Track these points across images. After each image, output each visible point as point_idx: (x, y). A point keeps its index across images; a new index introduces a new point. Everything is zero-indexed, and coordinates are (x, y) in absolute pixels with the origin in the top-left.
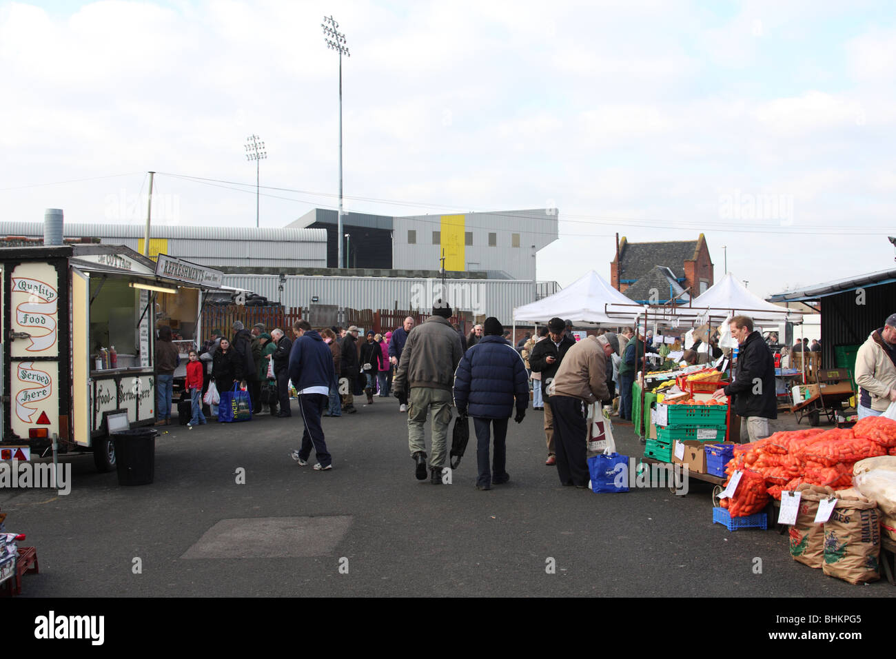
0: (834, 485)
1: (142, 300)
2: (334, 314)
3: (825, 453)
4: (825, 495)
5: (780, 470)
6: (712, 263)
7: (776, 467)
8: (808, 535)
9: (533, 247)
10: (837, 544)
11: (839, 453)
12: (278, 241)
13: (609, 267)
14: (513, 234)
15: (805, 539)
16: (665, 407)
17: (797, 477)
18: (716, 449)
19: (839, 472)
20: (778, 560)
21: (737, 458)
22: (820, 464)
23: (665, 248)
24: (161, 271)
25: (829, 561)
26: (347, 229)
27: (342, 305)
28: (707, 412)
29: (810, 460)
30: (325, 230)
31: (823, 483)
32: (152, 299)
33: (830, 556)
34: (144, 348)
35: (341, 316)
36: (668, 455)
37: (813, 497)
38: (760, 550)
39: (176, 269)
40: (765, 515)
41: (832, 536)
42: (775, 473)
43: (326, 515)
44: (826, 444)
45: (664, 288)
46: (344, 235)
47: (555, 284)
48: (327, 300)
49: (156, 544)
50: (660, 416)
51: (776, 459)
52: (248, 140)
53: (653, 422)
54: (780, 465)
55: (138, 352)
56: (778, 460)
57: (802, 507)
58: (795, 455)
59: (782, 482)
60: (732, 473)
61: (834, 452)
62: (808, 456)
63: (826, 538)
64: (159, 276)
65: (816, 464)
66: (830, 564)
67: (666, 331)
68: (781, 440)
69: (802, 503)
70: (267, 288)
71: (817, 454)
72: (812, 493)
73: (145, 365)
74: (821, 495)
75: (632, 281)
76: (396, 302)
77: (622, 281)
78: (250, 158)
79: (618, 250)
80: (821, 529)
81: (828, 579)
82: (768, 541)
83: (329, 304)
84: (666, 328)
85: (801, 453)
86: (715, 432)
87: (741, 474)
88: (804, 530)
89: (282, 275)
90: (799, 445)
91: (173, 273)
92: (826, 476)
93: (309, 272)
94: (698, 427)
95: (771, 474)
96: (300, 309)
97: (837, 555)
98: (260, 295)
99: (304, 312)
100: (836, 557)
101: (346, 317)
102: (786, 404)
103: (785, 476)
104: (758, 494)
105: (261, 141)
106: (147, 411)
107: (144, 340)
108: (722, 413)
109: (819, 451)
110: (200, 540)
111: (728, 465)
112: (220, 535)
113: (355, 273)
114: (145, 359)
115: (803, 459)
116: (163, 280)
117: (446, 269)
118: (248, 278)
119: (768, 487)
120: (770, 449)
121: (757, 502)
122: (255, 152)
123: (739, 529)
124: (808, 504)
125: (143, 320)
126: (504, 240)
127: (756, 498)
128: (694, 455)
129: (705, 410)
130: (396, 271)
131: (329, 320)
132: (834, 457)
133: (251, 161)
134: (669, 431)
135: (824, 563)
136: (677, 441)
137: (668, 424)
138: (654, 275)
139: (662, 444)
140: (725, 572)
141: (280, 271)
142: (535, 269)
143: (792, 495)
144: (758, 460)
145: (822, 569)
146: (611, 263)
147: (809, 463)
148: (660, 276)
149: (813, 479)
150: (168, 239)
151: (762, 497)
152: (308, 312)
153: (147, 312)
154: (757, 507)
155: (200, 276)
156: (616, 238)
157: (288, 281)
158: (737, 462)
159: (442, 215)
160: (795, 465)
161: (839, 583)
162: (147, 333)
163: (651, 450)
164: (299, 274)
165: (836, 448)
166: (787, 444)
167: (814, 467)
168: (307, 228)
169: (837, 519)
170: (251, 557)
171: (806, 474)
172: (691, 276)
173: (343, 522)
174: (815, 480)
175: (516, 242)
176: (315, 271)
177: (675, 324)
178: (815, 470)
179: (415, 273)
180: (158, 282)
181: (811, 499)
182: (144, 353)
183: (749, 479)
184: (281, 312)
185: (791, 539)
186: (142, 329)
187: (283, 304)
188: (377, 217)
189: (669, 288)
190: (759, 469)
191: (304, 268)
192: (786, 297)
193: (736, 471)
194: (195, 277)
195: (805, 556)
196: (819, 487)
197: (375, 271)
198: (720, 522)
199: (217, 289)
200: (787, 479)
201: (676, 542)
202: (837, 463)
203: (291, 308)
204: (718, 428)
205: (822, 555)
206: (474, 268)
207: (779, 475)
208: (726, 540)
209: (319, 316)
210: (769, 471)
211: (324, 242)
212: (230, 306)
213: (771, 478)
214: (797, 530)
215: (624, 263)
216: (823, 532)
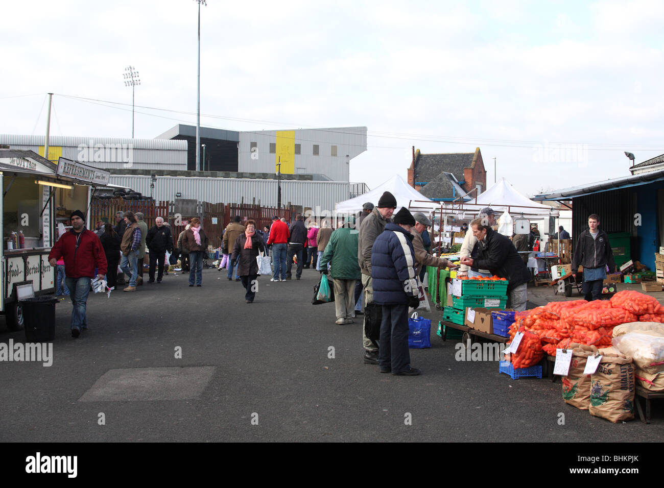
0: (597, 344)
1: (45, 194)
2: (194, 206)
3: (590, 320)
4: (591, 352)
5: (553, 332)
6: (486, 170)
7: (549, 329)
8: (577, 383)
9: (348, 156)
10: (602, 391)
11: (601, 319)
12: (149, 150)
13: (406, 172)
14: (332, 146)
15: (575, 386)
16: (460, 281)
17: (567, 337)
18: (500, 315)
19: (601, 334)
20: (553, 402)
21: (518, 322)
22: (586, 328)
23: (449, 158)
24: (61, 171)
25: (594, 404)
26: (203, 140)
27: (201, 199)
28: (492, 286)
29: (578, 325)
30: (186, 141)
31: (588, 343)
32: (52, 193)
33: (596, 400)
34: (46, 232)
35: (199, 208)
36: (462, 319)
37: (581, 354)
38: (538, 395)
39: (73, 170)
40: (541, 367)
41: (597, 385)
42: (549, 334)
43: (194, 366)
44: (590, 312)
45: (448, 189)
46: (201, 145)
47: (364, 185)
48: (188, 196)
49: (58, 389)
50: (456, 288)
51: (550, 323)
52: (126, 70)
53: (449, 293)
54: (553, 328)
55: (42, 236)
56: (551, 324)
57: (573, 361)
58: (566, 320)
59: (555, 341)
60: (514, 334)
61: (597, 318)
62: (576, 321)
63: (592, 386)
64: (58, 175)
65: (582, 328)
66: (596, 407)
67: (452, 222)
68: (555, 308)
69: (574, 358)
70: (140, 185)
71: (584, 320)
72: (580, 351)
73: (46, 245)
74: (588, 353)
75: (423, 183)
76: (243, 197)
77: (416, 183)
78: (128, 85)
79: (414, 159)
80: (588, 379)
81: (594, 418)
82: (543, 388)
83: (189, 199)
84: (454, 220)
85: (570, 319)
86: (498, 301)
87: (522, 335)
88: (574, 379)
89: (153, 175)
90: (569, 312)
91: (71, 173)
92: (590, 337)
93: (174, 173)
94: (485, 297)
95: (546, 335)
96: (167, 202)
97: (601, 399)
98: (136, 191)
99: (170, 205)
100: (600, 401)
101: (204, 209)
102: (546, 280)
103: (557, 337)
104: (535, 350)
105: (136, 71)
106: (48, 281)
107: (46, 226)
108: (504, 286)
109: (586, 318)
110: (93, 386)
111: (510, 327)
112: (109, 382)
113: (210, 175)
114: (47, 241)
115: (573, 323)
116: (63, 178)
117: (281, 172)
118: (126, 178)
119: (543, 345)
120: (546, 315)
121: (534, 357)
122: (131, 79)
123: (520, 378)
124: (578, 359)
125: (45, 210)
126: (325, 150)
127: (534, 354)
128: (483, 320)
129: (491, 284)
130: (242, 173)
131: (190, 211)
132: (597, 322)
133: (128, 86)
134: (462, 301)
135: (591, 405)
136: (469, 309)
137: (462, 295)
138: (441, 179)
139: (457, 311)
140: (513, 412)
141: (152, 172)
142: (349, 174)
143: (565, 352)
144: (535, 324)
145: (588, 410)
146: (408, 170)
147: (577, 327)
148: (445, 179)
149: (580, 339)
150: (62, 146)
151: (538, 353)
152: (174, 205)
153: (48, 204)
154: (535, 361)
155: (91, 175)
156: (412, 150)
157: (158, 180)
158: (518, 325)
159: (277, 131)
160: (566, 328)
161: (602, 421)
162: (49, 220)
163: (448, 315)
164: (166, 175)
165: (598, 316)
166: (559, 311)
167: (581, 330)
168: (172, 139)
169: (602, 372)
170: (135, 399)
171: (574, 335)
172: (469, 180)
173: (208, 372)
174: (582, 340)
175: (334, 153)
176: (178, 173)
177: (461, 217)
178: (582, 333)
179: (257, 175)
180: (58, 180)
181: (580, 355)
182: (46, 237)
183: (529, 338)
184: (152, 205)
185: (564, 386)
186: (44, 217)
187: (154, 198)
188: (227, 131)
189: (452, 189)
190: (536, 331)
191: (170, 171)
192: (547, 197)
193: (518, 333)
194: (87, 176)
195: (576, 400)
196: (586, 346)
197: (225, 173)
198: (505, 372)
199: (105, 186)
200: (559, 339)
201: (472, 388)
202: (599, 327)
203: (161, 202)
204: (500, 298)
205: (588, 399)
206: (301, 172)
207: (553, 336)
208: (511, 386)
209: (182, 208)
210: (544, 333)
211: (186, 150)
212: (112, 200)
213: (546, 338)
214: (568, 380)
215: (418, 169)
216: (590, 381)
